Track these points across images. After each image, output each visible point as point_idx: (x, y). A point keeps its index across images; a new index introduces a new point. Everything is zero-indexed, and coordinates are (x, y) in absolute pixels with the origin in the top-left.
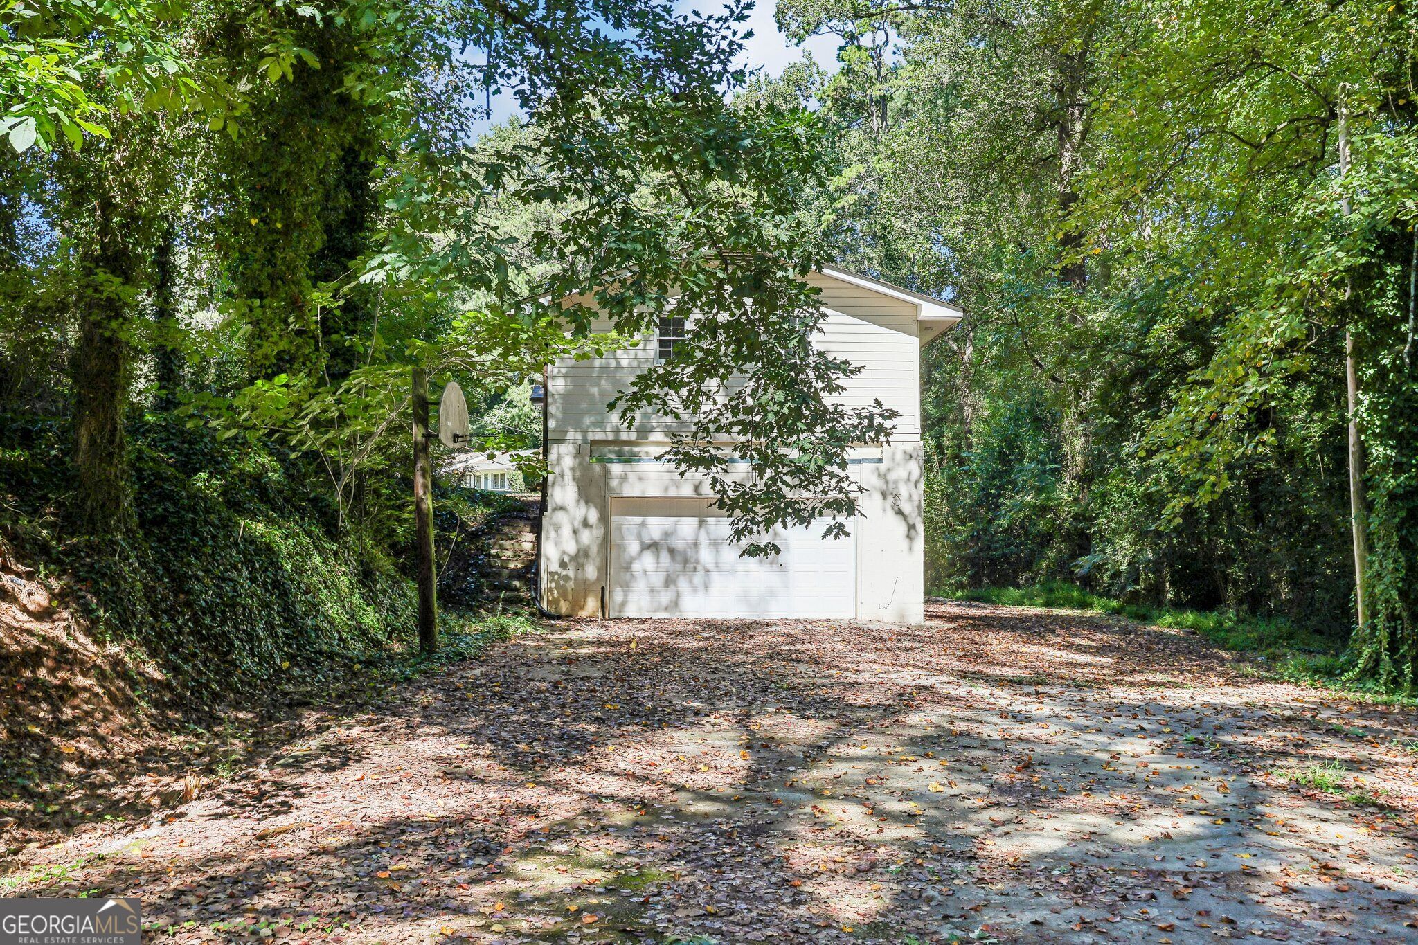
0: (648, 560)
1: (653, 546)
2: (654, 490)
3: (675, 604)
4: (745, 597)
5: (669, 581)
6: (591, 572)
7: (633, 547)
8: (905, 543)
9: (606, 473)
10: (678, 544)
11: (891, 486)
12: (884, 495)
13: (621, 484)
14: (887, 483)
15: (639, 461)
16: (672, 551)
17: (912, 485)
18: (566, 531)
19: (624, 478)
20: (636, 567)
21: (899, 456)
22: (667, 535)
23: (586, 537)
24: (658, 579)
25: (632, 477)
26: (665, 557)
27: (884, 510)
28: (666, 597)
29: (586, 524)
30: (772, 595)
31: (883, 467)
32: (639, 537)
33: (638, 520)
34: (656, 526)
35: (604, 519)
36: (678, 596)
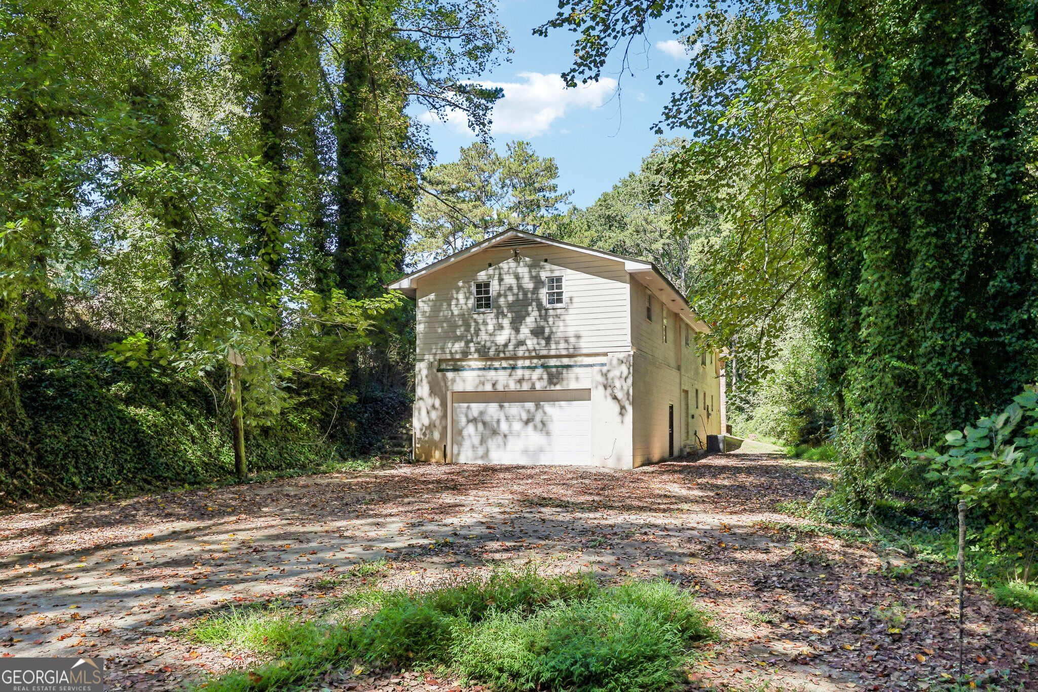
0: (471, 429)
1: (474, 421)
2: (470, 388)
3: (486, 455)
4: (525, 451)
5: (483, 441)
6: (437, 436)
7: (463, 420)
8: (619, 418)
9: (445, 378)
10: (487, 418)
11: (610, 381)
12: (605, 387)
13: (452, 384)
14: (607, 379)
15: (464, 370)
16: (484, 423)
17: (623, 380)
18: (424, 412)
19: (454, 381)
20: (465, 433)
21: (615, 362)
22: (482, 413)
23: (434, 415)
24: (476, 440)
25: (458, 379)
26: (480, 426)
27: (606, 397)
28: (481, 451)
29: (433, 407)
30: (541, 450)
31: (605, 369)
32: (467, 416)
33: (466, 405)
34: (475, 408)
35: (444, 404)
36: (488, 451)
